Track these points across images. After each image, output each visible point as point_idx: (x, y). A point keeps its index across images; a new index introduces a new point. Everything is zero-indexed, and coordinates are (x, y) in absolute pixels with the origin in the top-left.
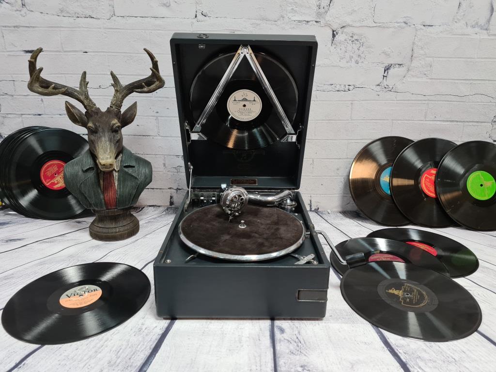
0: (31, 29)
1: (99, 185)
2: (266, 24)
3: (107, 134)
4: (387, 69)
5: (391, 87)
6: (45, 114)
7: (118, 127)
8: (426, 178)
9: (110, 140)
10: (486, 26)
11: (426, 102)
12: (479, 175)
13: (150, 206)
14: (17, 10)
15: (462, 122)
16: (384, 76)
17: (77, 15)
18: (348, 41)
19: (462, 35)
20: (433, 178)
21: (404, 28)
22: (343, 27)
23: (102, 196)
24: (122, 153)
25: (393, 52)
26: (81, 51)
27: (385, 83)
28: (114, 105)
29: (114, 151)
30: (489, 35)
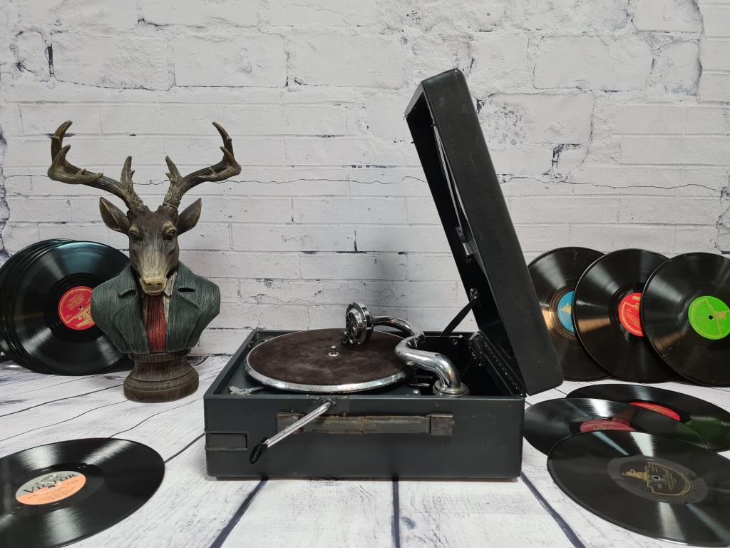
0: (60, 105)
1: (142, 316)
2: (384, 93)
3: (156, 242)
4: (557, 151)
5: (564, 176)
6: (72, 222)
7: (173, 232)
8: (627, 307)
9: (161, 250)
10: (694, 90)
11: (618, 197)
12: (705, 302)
13: (216, 355)
14: (43, 80)
15: (673, 225)
16: (553, 161)
17: (124, 86)
18: (500, 114)
19: (660, 103)
20: (637, 307)
21: (577, 95)
22: (492, 95)
23: (144, 333)
24: (177, 271)
25: (564, 128)
26: (127, 134)
27: (555, 171)
28: (168, 202)
29: (166, 266)
30: (699, 103)
